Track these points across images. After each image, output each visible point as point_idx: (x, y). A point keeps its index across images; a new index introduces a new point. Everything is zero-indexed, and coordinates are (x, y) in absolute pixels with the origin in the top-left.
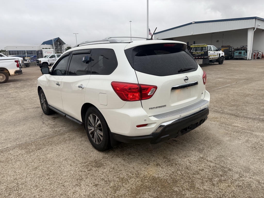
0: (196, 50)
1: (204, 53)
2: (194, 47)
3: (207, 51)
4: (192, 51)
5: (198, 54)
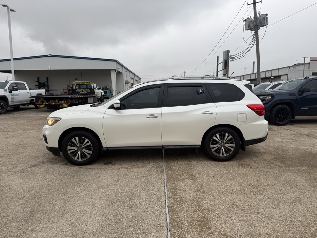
0: (80, 88)
1: (90, 91)
2: (76, 85)
3: (93, 89)
4: (74, 89)
5: (83, 92)
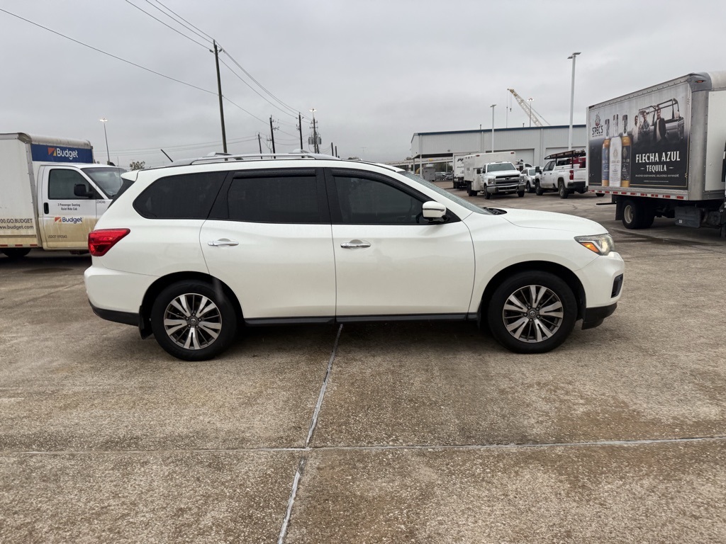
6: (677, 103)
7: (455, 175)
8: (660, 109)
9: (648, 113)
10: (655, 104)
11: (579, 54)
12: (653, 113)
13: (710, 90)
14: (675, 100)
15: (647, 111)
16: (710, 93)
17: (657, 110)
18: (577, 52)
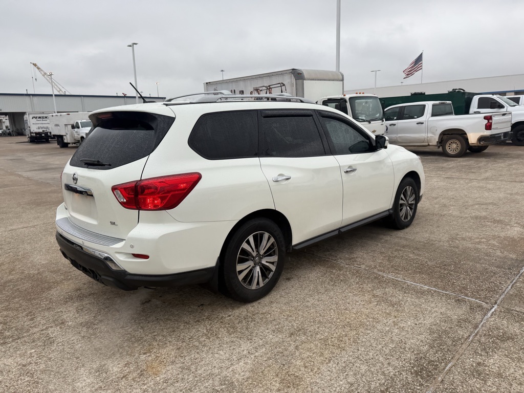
6: (284, 85)
7: (32, 131)
8: (271, 88)
9: (261, 90)
10: (267, 85)
11: (136, 44)
12: (266, 91)
13: (304, 79)
14: (282, 83)
15: (261, 89)
16: (304, 81)
17: (269, 89)
18: (136, 42)
